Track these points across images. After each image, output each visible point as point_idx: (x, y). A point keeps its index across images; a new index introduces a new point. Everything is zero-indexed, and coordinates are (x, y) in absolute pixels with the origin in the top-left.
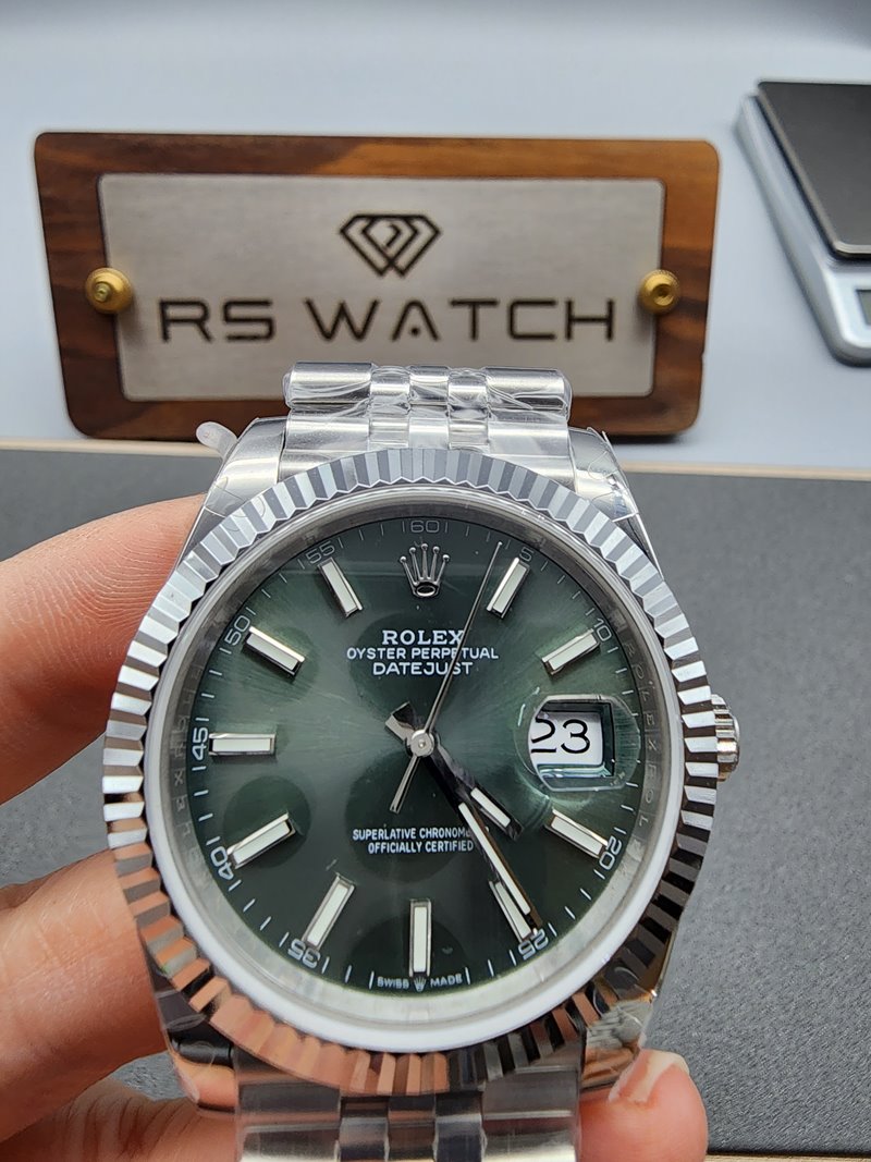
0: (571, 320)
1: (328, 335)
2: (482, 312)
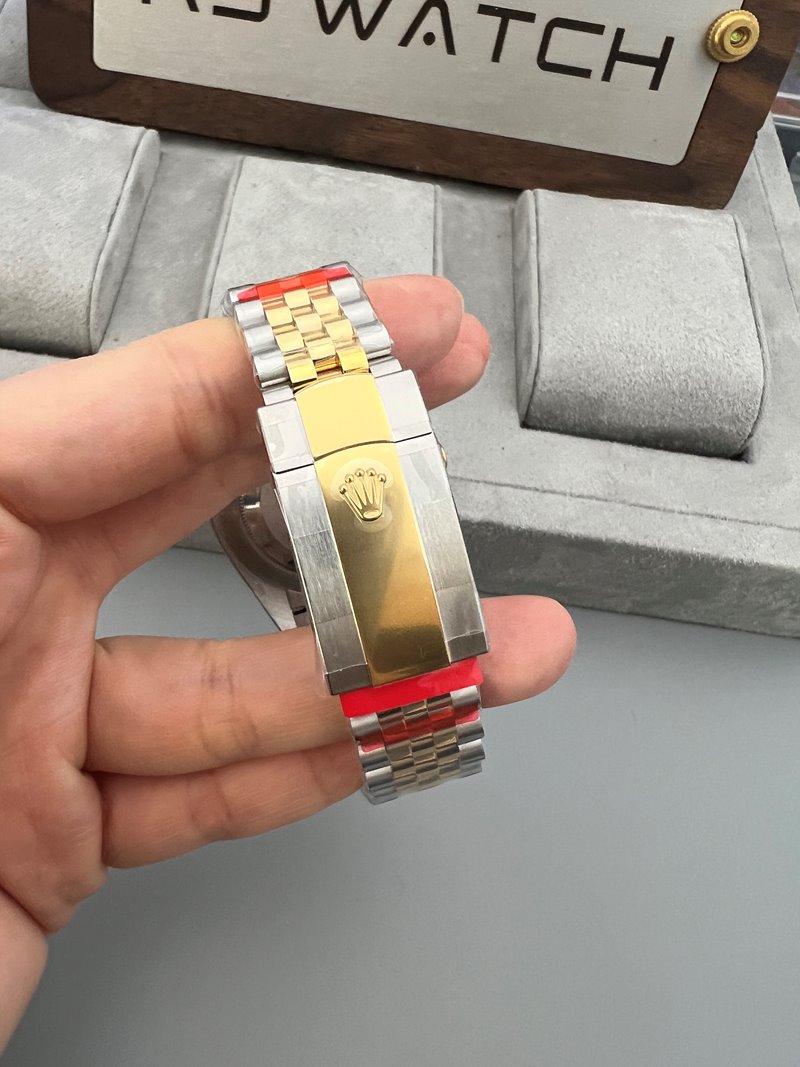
0: (616, 55)
1: (329, 27)
2: (513, 23)
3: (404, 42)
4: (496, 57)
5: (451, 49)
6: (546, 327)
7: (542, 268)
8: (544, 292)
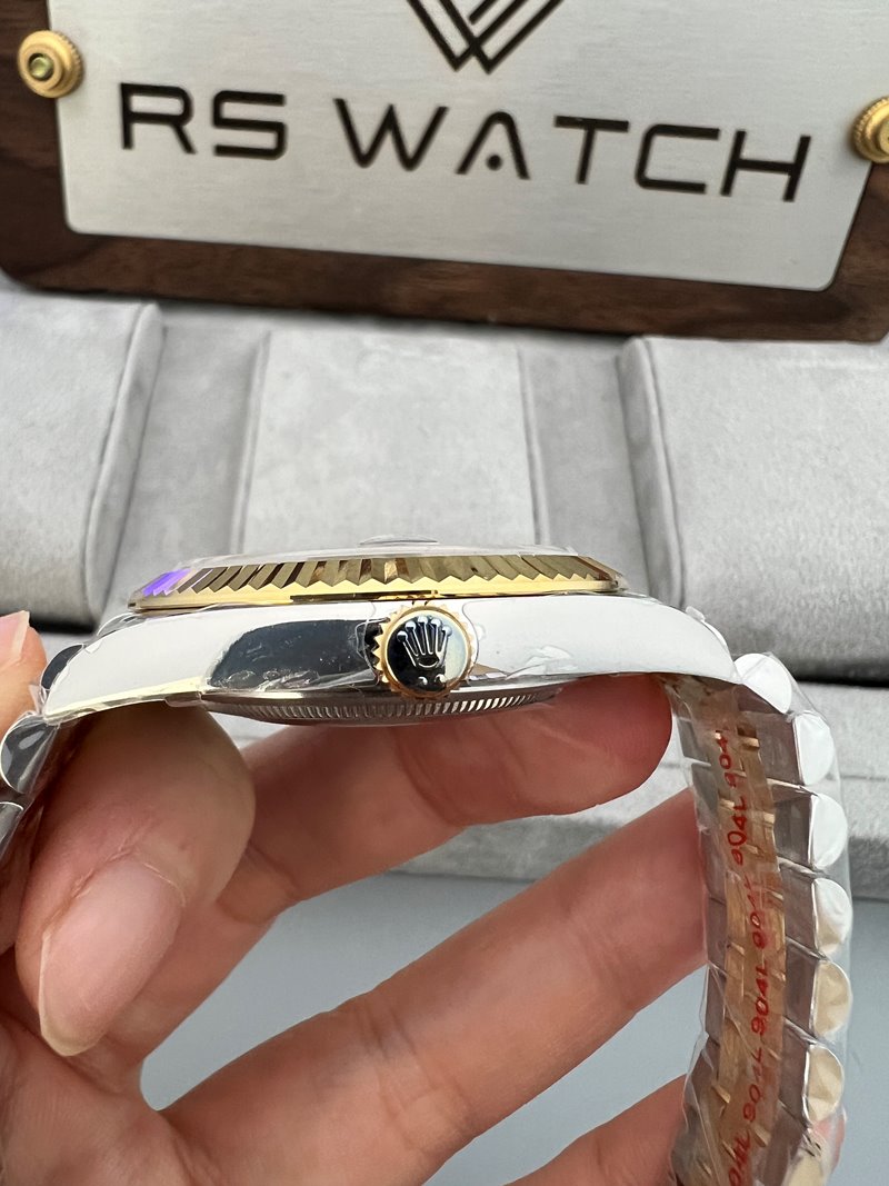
3: (464, 167)
4: (582, 176)
5: (523, 171)
6: (687, 541)
7: (672, 453)
8: (679, 486)
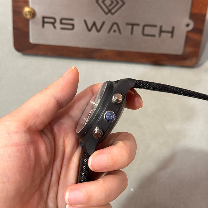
0: (161, 31)
1: (90, 30)
2: (135, 27)
3: (109, 32)
4: (132, 34)
